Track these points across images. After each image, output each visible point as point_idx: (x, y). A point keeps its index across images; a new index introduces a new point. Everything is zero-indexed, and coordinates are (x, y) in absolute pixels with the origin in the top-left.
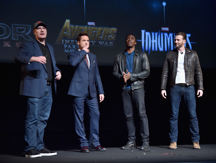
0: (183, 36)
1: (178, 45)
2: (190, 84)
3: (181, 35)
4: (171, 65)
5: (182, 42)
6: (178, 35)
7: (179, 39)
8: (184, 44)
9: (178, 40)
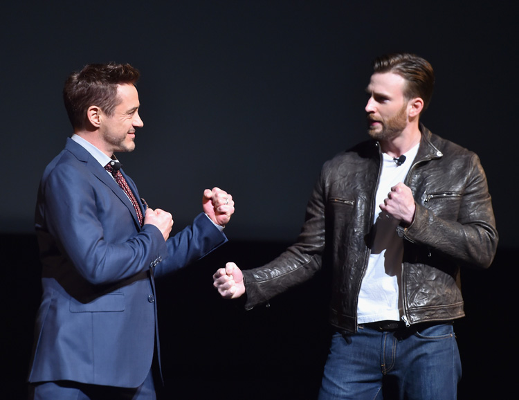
0: (406, 78)
1: (378, 129)
2: (426, 319)
3: (400, 72)
4: (339, 220)
5: (403, 111)
6: (383, 69)
7: (386, 93)
8: (412, 119)
9: (381, 99)
